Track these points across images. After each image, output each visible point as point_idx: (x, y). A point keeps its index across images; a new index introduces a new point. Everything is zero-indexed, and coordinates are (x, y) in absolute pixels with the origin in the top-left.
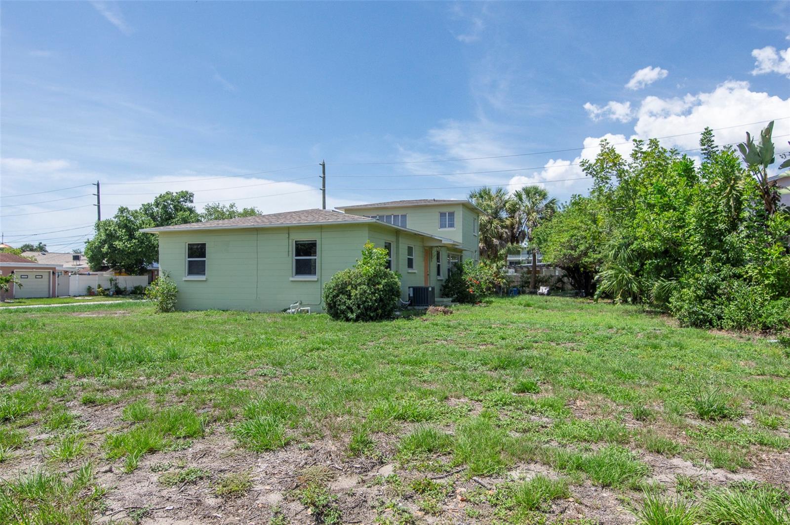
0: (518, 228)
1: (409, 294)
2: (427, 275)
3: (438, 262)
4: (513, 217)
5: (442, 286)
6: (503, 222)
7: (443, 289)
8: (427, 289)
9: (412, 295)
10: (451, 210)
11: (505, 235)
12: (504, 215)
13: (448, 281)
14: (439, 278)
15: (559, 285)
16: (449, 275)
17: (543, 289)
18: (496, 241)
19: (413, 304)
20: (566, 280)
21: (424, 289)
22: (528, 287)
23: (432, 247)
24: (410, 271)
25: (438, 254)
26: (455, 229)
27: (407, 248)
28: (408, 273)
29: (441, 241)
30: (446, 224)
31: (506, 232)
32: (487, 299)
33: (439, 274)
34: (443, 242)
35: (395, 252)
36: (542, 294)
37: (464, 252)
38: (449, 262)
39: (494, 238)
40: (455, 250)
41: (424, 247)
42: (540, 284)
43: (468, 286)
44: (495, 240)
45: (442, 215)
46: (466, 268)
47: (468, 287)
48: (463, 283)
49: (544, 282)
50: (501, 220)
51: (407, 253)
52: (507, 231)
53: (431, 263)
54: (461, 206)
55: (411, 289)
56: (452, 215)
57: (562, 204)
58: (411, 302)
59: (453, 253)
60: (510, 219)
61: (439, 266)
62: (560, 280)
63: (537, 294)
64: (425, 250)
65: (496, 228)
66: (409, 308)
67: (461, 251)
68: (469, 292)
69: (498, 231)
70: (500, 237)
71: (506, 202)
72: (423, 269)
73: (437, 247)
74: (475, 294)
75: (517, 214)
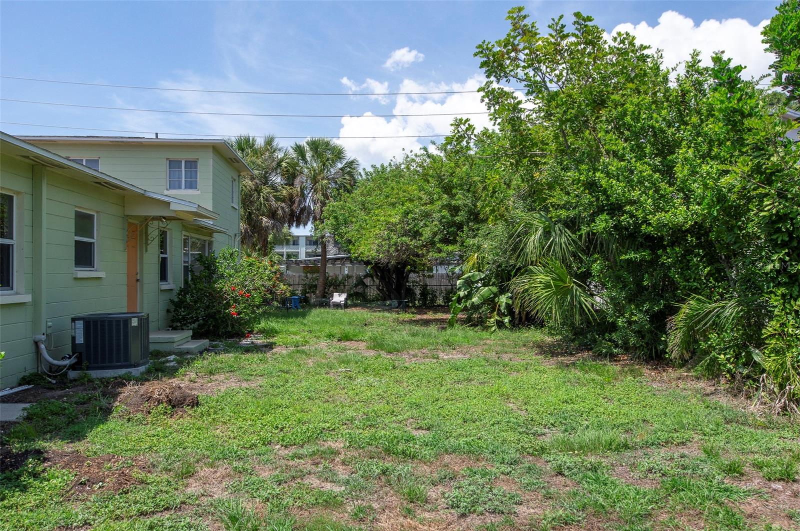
0: (300, 202)
1: (74, 338)
2: (134, 282)
3: (162, 253)
4: (293, 184)
5: (172, 301)
6: (277, 191)
7: (172, 308)
8: (127, 321)
9: (80, 340)
10: (191, 156)
11: (280, 212)
12: (277, 179)
13: (183, 292)
14: (165, 286)
15: (360, 289)
16: (186, 282)
17: (339, 298)
18: (265, 221)
19: (84, 365)
20: (368, 281)
21: (118, 321)
22: (314, 293)
23: (146, 220)
24: (83, 273)
25: (163, 235)
26: (199, 192)
27: (73, 216)
28: (76, 279)
29: (168, 204)
30: (180, 182)
31: (282, 208)
32: (263, 324)
33: (163, 277)
34: (173, 207)
35: (27, 220)
36: (337, 306)
37: (215, 235)
38: (186, 254)
39: (263, 215)
40: (201, 229)
41: (126, 217)
42: (331, 289)
43: (228, 303)
44: (265, 219)
45: (174, 164)
46: (223, 267)
47: (228, 305)
48: (216, 297)
49: (337, 286)
50: (274, 188)
51: (73, 230)
52: (283, 205)
53: (146, 256)
54: (211, 150)
55: (80, 324)
56: (192, 165)
57: (364, 169)
58: (80, 358)
59: (194, 235)
60: (288, 188)
61: (163, 263)
62: (360, 282)
63: (329, 306)
64: (130, 224)
65: (267, 200)
66: (72, 374)
67: (210, 232)
68: (229, 315)
69: (270, 206)
70: (273, 215)
71: (282, 160)
72: (123, 268)
73: (159, 218)
74: (241, 319)
75: (297, 181)
